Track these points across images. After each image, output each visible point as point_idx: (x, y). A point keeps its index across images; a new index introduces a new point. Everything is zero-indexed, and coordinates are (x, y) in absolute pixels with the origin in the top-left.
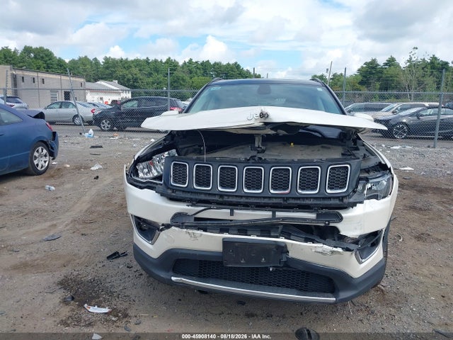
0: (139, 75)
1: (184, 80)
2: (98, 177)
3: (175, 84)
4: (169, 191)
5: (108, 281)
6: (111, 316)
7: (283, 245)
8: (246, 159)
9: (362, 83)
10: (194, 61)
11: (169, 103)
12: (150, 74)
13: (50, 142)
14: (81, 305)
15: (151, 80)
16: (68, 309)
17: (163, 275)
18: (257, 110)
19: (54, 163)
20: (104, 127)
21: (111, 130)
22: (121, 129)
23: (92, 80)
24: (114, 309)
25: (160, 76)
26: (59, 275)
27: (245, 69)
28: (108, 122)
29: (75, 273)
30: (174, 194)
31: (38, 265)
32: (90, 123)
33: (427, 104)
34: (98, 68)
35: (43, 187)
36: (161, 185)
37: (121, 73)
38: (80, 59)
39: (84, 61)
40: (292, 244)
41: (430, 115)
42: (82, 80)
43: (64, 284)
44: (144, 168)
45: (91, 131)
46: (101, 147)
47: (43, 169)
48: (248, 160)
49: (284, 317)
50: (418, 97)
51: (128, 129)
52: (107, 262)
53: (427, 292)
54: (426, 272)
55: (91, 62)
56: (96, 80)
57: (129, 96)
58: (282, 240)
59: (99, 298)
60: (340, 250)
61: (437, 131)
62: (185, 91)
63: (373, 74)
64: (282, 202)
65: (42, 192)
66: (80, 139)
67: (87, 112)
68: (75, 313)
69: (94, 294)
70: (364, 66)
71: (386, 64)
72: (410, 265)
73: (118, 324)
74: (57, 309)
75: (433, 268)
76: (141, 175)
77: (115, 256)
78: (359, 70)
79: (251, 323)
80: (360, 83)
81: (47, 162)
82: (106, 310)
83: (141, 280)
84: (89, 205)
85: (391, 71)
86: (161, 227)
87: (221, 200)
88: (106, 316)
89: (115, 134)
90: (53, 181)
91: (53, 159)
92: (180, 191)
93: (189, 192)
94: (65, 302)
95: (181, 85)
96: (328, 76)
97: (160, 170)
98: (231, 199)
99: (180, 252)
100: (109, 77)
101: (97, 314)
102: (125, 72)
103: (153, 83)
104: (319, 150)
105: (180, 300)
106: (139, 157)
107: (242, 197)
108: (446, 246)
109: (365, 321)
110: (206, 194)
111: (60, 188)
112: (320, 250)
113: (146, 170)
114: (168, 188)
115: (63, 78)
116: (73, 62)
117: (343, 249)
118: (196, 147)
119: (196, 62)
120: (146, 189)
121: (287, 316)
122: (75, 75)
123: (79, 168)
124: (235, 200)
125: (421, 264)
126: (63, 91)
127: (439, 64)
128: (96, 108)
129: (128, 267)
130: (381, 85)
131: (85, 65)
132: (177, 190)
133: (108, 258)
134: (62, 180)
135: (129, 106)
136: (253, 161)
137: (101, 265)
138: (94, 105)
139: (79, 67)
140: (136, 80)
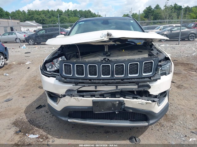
0: (45, 18)
1: (66, 19)
2: (29, 68)
3: (62, 21)
4: (63, 79)
5: (37, 120)
6: (40, 139)
7: (123, 101)
8: (101, 60)
9: (145, 17)
10: (70, 10)
11: (60, 30)
12: (50, 17)
13: (4, 52)
14: (25, 134)
15: (51, 20)
16: (18, 137)
17: (63, 119)
18: (105, 32)
19: (8, 62)
20: (31, 43)
21: (34, 44)
22: (39, 44)
23: (23, 21)
24: (41, 135)
25: (55, 18)
26: (13, 119)
27: (93, 13)
28: (32, 41)
29: (21, 118)
30: (66, 80)
31: (2, 114)
32: (24, 42)
33: (174, 25)
34: (25, 15)
35: (3, 74)
36: (58, 75)
37: (36, 17)
38: (16, 11)
39: (18, 12)
40: (127, 101)
41: (176, 30)
42: (18, 21)
43: (15, 124)
44: (49, 66)
45: (24, 45)
46: (30, 53)
47: (2, 65)
48: (103, 61)
49: (123, 132)
50: (169, 23)
51: (42, 43)
52: (36, 111)
53: (185, 113)
54: (184, 104)
55: (22, 12)
56: (25, 21)
57: (41, 28)
58: (122, 99)
59: (33, 129)
60: (150, 102)
61: (180, 37)
62: (67, 24)
63: (150, 13)
64: (121, 81)
65: (2, 76)
66: (19, 49)
67: (22, 36)
68: (22, 139)
69: (31, 128)
70: (146, 9)
71: (155, 8)
72: (176, 101)
73: (43, 143)
74: (13, 137)
75: (186, 102)
76: (48, 69)
77: (40, 107)
78: (144, 11)
79: (108, 136)
80: (144, 17)
81: (4, 62)
82: (37, 136)
83: (53, 119)
84: (26, 82)
85: (157, 11)
86: (61, 96)
87: (90, 82)
88: (37, 139)
89: (36, 46)
90: (7, 71)
91: (7, 60)
92: (69, 78)
93: (73, 79)
94: (17, 133)
95: (65, 21)
96: (130, 15)
97: (57, 67)
98: (95, 81)
99: (71, 107)
100: (31, 19)
101: (33, 138)
102: (38, 16)
103: (52, 21)
104: (137, 53)
105: (73, 127)
106: (46, 60)
107: (100, 80)
108: (191, 90)
109: (160, 130)
110: (82, 79)
111: (11, 74)
112: (140, 102)
113: (50, 67)
114: (62, 77)
115: (9, 20)
116: (13, 13)
117: (151, 101)
118: (75, 53)
119: (71, 11)
120: (51, 78)
121: (124, 131)
122: (14, 19)
123: (20, 64)
124: (97, 81)
125: (181, 100)
126: (10, 27)
127: (178, 7)
128: (26, 34)
129: (46, 112)
130: (153, 17)
131: (19, 14)
132: (67, 78)
133: (36, 108)
134: (12, 70)
135: (41, 32)
136: (105, 61)
137: (33, 112)
138: (25, 33)
139: (16, 15)
140: (44, 20)
